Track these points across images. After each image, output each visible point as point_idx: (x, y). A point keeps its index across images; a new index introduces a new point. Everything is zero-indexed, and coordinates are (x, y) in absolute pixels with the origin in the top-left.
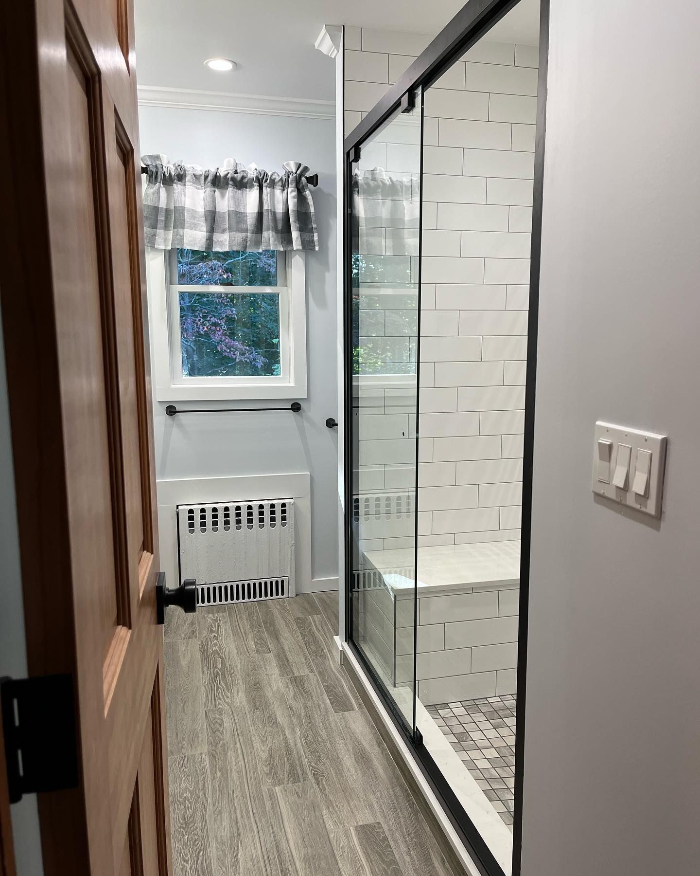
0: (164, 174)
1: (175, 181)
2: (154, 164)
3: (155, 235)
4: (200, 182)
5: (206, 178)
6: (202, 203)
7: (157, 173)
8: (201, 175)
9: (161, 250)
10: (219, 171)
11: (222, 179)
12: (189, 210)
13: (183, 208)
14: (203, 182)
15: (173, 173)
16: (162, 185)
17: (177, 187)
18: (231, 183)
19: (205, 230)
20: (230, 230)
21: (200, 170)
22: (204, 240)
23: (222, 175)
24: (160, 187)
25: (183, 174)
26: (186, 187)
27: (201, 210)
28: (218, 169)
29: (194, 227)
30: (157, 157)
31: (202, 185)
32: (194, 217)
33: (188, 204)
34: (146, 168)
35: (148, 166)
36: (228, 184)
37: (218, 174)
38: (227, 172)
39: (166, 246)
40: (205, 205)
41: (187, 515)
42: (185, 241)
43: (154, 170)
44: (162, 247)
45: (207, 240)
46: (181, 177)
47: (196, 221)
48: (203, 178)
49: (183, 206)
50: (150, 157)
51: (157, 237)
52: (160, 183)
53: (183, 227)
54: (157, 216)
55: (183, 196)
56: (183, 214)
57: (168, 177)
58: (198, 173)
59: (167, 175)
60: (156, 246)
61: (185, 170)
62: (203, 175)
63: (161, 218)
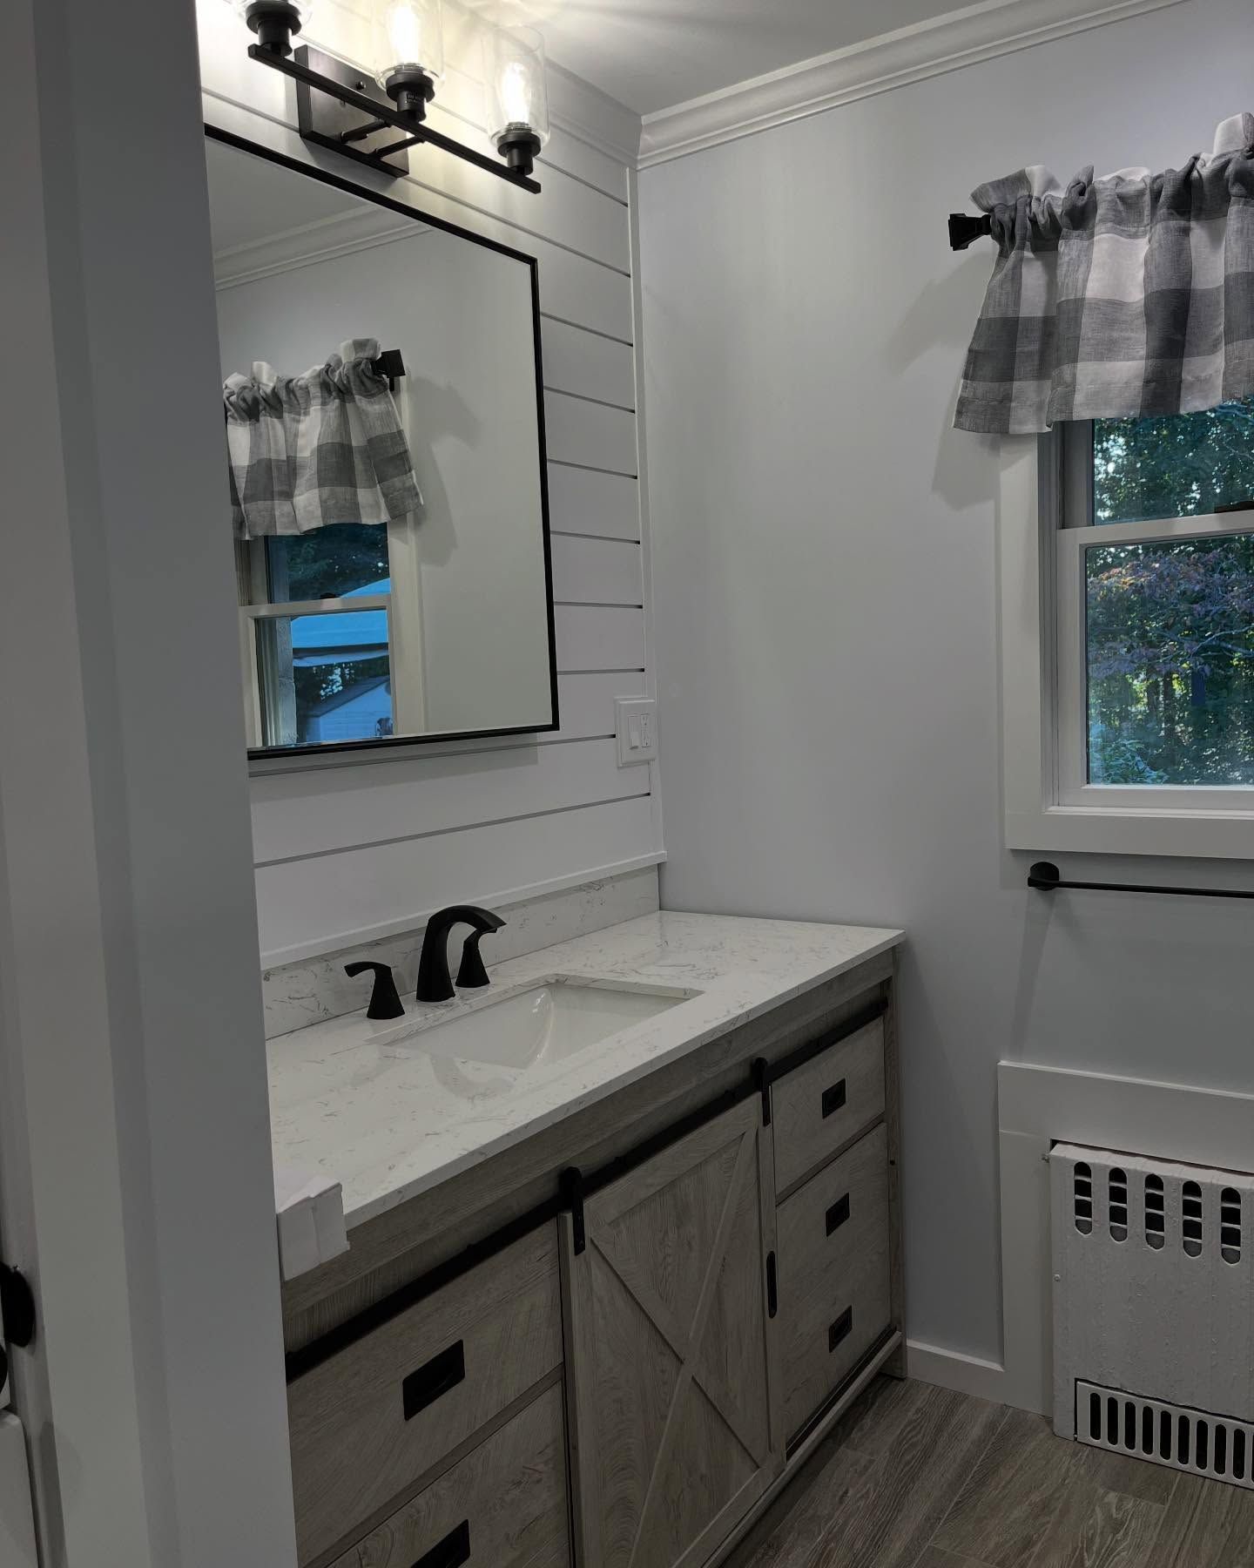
0: (1034, 221)
1: (1065, 230)
2: (1011, 203)
3: (1007, 398)
4: (1141, 214)
5: (1156, 196)
6: (1141, 274)
7: (1013, 221)
8: (1141, 193)
9: (1028, 436)
10: (1198, 166)
11: (1207, 188)
12: (1098, 304)
13: (1079, 303)
14: (1147, 212)
15: (1058, 211)
16: (1028, 254)
17: (1069, 248)
18: (1234, 190)
19: (1143, 352)
20: (1230, 335)
21: (1139, 176)
22: (1139, 383)
23: (1205, 172)
24: (1021, 260)
25: (1086, 204)
26: (1095, 238)
27: (1136, 295)
28: (1196, 159)
29: (1108, 350)
30: (1021, 179)
31: (1146, 220)
32: (1111, 323)
33: (1095, 286)
34: (986, 218)
35: (991, 210)
36: (1226, 198)
37: (1195, 174)
38: (1223, 160)
39: (1039, 421)
40: (1148, 278)
41: (1071, 1178)
42: (1079, 398)
43: (1006, 218)
44: (1030, 427)
45: (1147, 382)
46: (1080, 216)
47: (1115, 335)
48: (1147, 198)
49: (1079, 295)
50: (1000, 185)
51: (1013, 404)
52: (1022, 248)
53: (1075, 360)
54: (1012, 343)
55: (1082, 269)
56: (1077, 322)
57: (1044, 226)
58: (1129, 189)
59: (1041, 220)
60: (1014, 428)
61: (1093, 192)
62: (1148, 192)
63: (1029, 346)
